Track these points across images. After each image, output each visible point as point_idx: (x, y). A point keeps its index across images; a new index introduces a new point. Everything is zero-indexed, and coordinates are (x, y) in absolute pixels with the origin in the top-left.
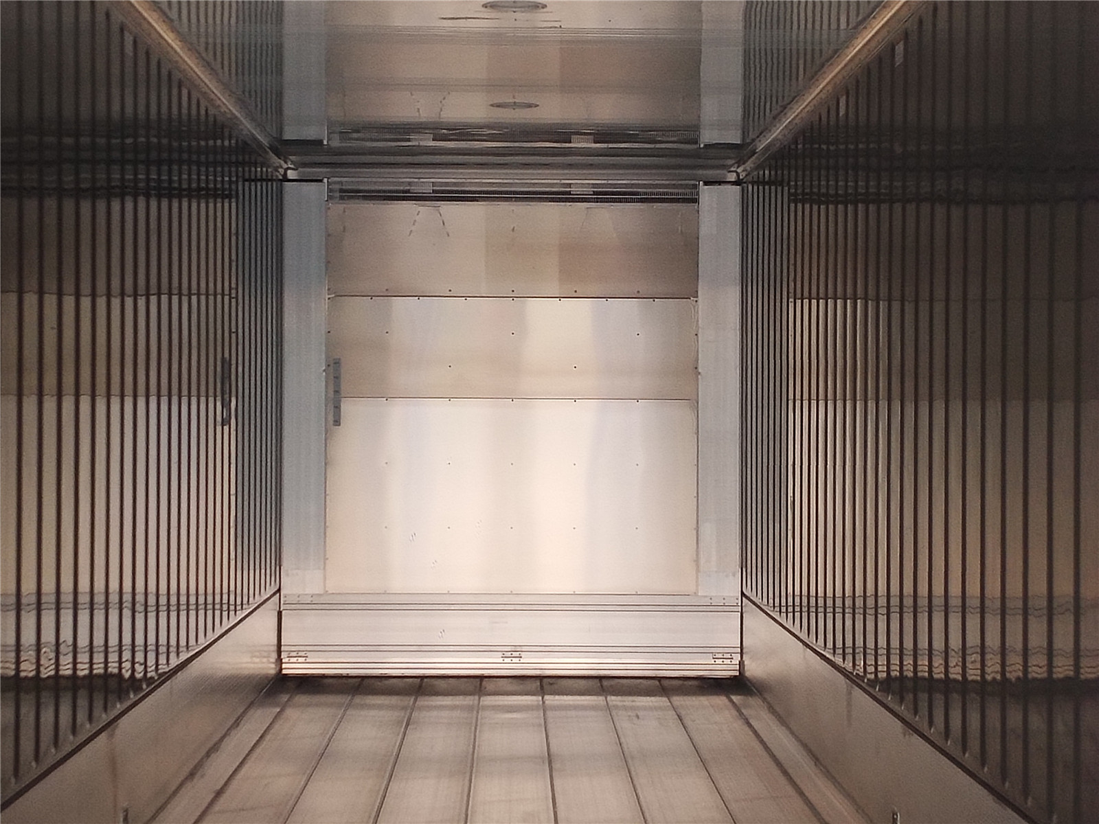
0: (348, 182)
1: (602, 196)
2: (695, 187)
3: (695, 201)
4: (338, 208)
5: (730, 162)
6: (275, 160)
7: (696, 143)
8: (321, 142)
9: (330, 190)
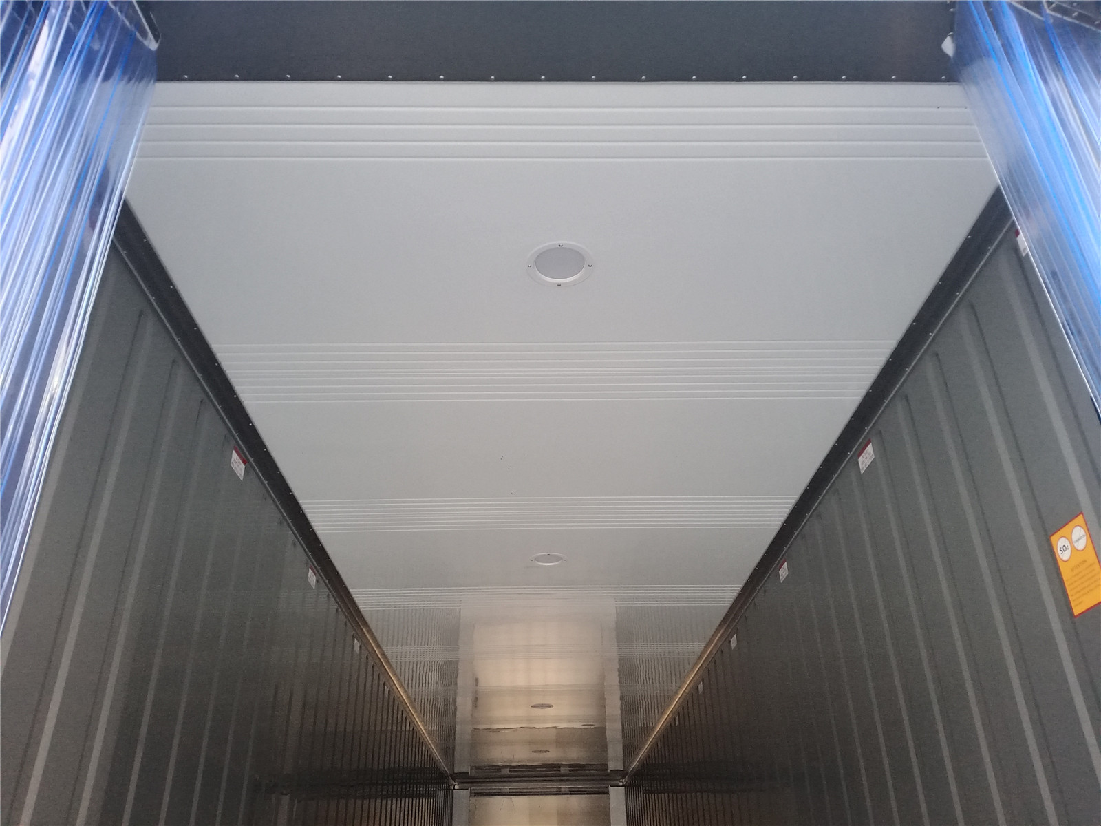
0: (479, 789)
1: (572, 793)
2: (608, 787)
3: (608, 794)
4: (473, 800)
5: (620, 777)
6: (452, 782)
7: (607, 769)
8: (468, 773)
9: (471, 793)
